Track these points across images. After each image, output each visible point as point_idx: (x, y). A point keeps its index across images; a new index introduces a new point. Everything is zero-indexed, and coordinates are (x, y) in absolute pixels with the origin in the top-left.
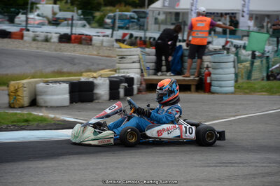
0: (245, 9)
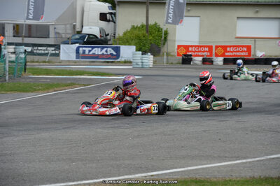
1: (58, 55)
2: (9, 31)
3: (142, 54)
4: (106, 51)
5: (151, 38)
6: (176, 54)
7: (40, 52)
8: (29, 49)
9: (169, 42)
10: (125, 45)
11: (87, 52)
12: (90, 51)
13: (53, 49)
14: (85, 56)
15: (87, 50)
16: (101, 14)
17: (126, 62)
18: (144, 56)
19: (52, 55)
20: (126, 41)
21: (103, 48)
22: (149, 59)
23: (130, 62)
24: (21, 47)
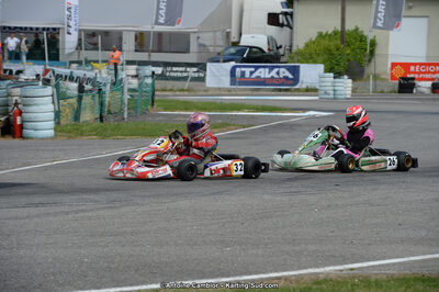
0: (72, 23)
1: (202, 79)
2: (129, 43)
3: (335, 78)
4: (278, 73)
5: (348, 51)
6: (389, 77)
7: (175, 74)
8: (159, 70)
9: (378, 59)
10: (307, 63)
11: (247, 75)
12: (252, 73)
13: (195, 69)
14: (244, 81)
15: (248, 71)
16: (269, 14)
17: (308, 90)
18: (337, 80)
19: (194, 79)
20: (309, 57)
21: (272, 68)
22: (346, 85)
23: (315, 90)
24: (146, 67)
